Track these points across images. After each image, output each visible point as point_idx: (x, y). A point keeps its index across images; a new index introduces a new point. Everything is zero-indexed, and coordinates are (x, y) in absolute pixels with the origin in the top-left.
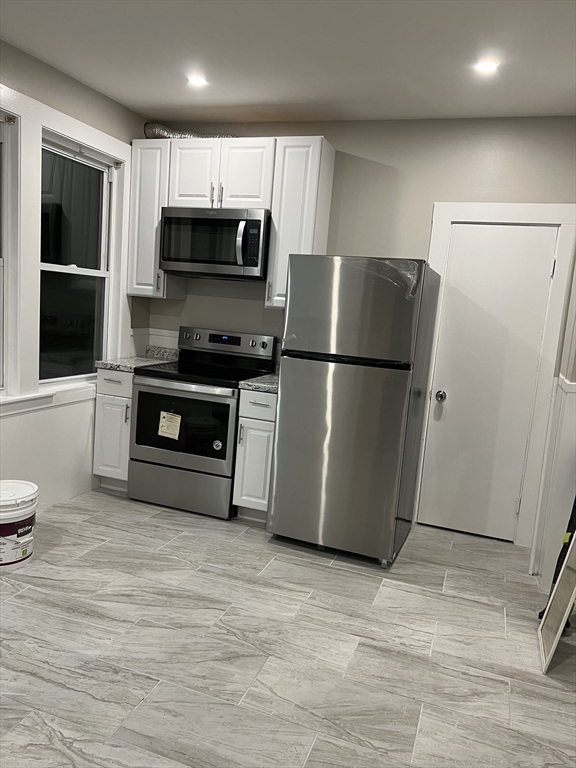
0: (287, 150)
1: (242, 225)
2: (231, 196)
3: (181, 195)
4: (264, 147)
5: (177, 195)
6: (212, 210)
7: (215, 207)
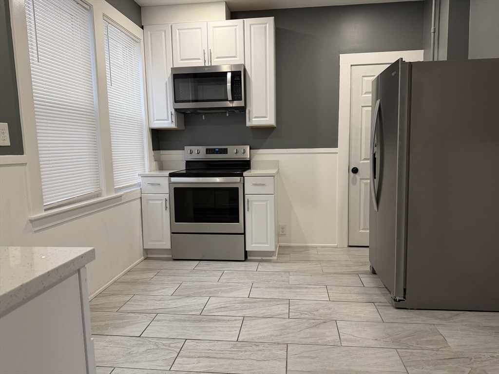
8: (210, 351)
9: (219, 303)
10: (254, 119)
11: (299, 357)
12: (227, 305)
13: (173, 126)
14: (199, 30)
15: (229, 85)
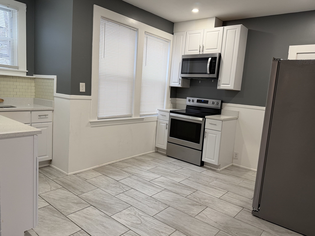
0: (228, 31)
1: (210, 59)
2: (207, 49)
3: (189, 51)
4: (219, 31)
5: (188, 50)
6: (200, 54)
7: (201, 53)
8: (136, 196)
9: (162, 180)
10: (222, 85)
11: (167, 213)
12: (165, 182)
13: (180, 86)
14: (200, 34)
15: (208, 65)
